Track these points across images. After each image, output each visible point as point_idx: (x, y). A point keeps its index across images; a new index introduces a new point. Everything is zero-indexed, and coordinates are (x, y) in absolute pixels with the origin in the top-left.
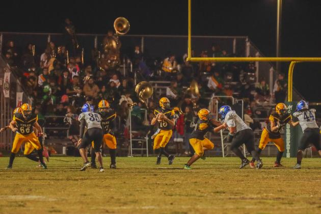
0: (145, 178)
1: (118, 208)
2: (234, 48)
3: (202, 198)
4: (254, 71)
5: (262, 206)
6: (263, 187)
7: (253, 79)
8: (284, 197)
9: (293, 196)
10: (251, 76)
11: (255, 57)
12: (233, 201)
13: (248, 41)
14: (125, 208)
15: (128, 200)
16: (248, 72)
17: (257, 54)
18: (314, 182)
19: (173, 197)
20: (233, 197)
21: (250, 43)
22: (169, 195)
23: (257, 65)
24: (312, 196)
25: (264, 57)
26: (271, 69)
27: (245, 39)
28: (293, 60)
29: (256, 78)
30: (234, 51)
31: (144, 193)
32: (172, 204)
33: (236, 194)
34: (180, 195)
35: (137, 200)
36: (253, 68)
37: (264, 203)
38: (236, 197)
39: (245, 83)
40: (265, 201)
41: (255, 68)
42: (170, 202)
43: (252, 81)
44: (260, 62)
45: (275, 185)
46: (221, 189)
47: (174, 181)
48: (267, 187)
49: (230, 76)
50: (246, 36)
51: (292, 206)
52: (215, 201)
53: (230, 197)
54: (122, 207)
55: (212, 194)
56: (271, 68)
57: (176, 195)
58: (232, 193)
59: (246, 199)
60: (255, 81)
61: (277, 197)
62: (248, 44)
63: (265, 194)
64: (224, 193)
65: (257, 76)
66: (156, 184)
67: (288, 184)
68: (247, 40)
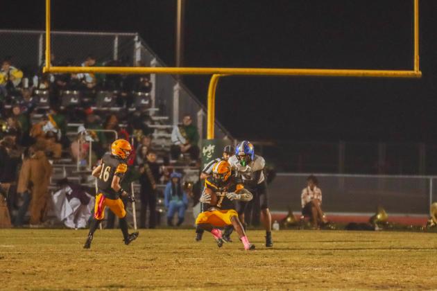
2: (116, 51)
4: (148, 89)
7: (147, 102)
10: (143, 97)
13: (139, 40)
16: (138, 91)
17: (154, 61)
21: (143, 44)
23: (153, 79)
25: (163, 66)
26: (177, 87)
27: (134, 37)
28: (217, 73)
29: (150, 101)
30: (116, 58)
36: (147, 84)
39: (134, 109)
41: (151, 84)
43: (144, 106)
44: (158, 75)
49: (109, 98)
50: (135, 32)
56: (175, 84)
60: (149, 106)
62: (138, 45)
65: (153, 97)
68: (136, 39)
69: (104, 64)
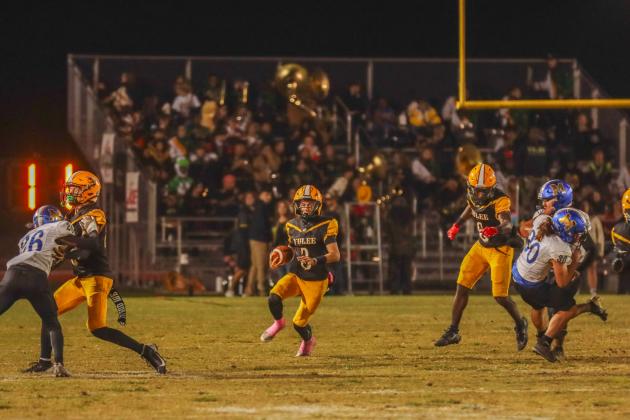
0: (377, 336)
1: (327, 393)
3: (489, 373)
5: (605, 387)
11: (590, 98)
12: (549, 378)
13: (578, 68)
14: (339, 393)
17: (596, 93)
19: (431, 372)
20: (548, 371)
21: (582, 72)
22: (424, 368)
23: (594, 116)
25: (607, 98)
26: (623, 124)
27: (572, 64)
32: (430, 385)
34: (445, 368)
35: (363, 378)
37: (608, 382)
38: (554, 371)
40: (611, 377)
42: (428, 382)
44: (602, 110)
46: (526, 357)
50: (573, 58)
52: (514, 379)
53: (542, 370)
54: (333, 391)
55: (509, 366)
56: (622, 119)
57: (438, 368)
59: (574, 374)
62: (577, 74)
63: (611, 366)
64: (531, 363)
66: (399, 346)
68: (575, 66)
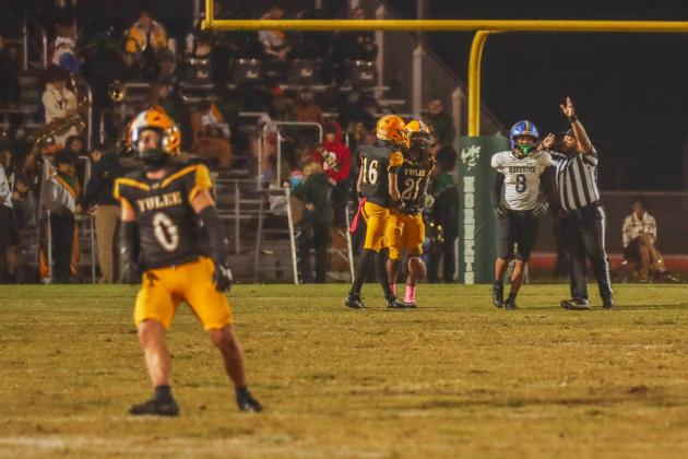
0: (109, 340)
1: (66, 420)
3: (280, 391)
4: (371, 56)
6: (430, 363)
7: (369, 77)
8: (492, 387)
9: (516, 386)
10: (364, 69)
11: (373, 17)
12: (362, 398)
14: (81, 419)
15: (85, 400)
16: (355, 59)
17: (380, 10)
18: (558, 349)
19: (200, 389)
20: (358, 388)
22: (188, 385)
23: (379, 40)
24: (564, 384)
25: (395, 18)
26: (418, 52)
28: (483, 28)
29: (376, 75)
31: (122, 380)
33: (365, 380)
34: (217, 385)
35: (108, 399)
36: (370, 47)
38: (367, 388)
39: (350, 87)
41: (375, 49)
42: (198, 405)
43: (366, 83)
44: (389, 34)
45: (459, 356)
46: (321, 369)
47: (189, 346)
48: (439, 363)
49: (308, 70)
51: (521, 413)
53: (350, 388)
54: (73, 418)
55: (303, 381)
56: (416, 46)
57: (206, 384)
58: (354, 379)
59: (394, 393)
60: (374, 83)
61: (474, 387)
63: (442, 382)
64: (332, 377)
65: (380, 69)
67: (492, 354)
69: (299, 15)
